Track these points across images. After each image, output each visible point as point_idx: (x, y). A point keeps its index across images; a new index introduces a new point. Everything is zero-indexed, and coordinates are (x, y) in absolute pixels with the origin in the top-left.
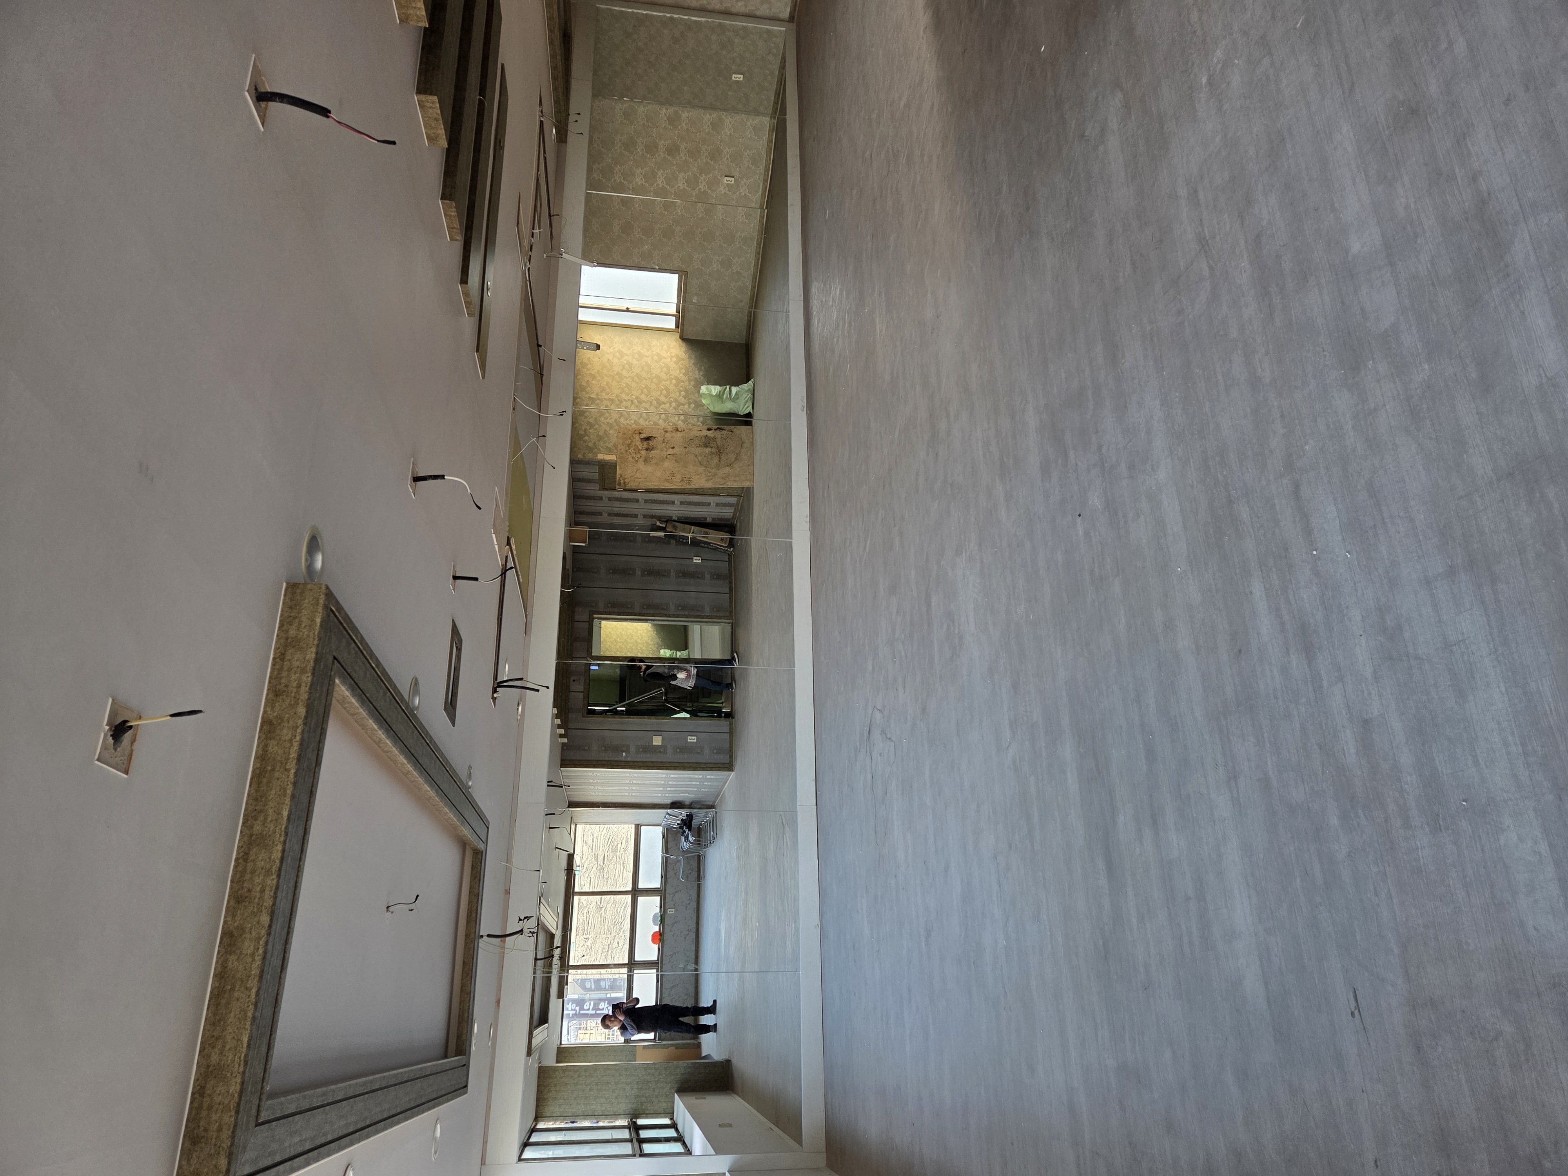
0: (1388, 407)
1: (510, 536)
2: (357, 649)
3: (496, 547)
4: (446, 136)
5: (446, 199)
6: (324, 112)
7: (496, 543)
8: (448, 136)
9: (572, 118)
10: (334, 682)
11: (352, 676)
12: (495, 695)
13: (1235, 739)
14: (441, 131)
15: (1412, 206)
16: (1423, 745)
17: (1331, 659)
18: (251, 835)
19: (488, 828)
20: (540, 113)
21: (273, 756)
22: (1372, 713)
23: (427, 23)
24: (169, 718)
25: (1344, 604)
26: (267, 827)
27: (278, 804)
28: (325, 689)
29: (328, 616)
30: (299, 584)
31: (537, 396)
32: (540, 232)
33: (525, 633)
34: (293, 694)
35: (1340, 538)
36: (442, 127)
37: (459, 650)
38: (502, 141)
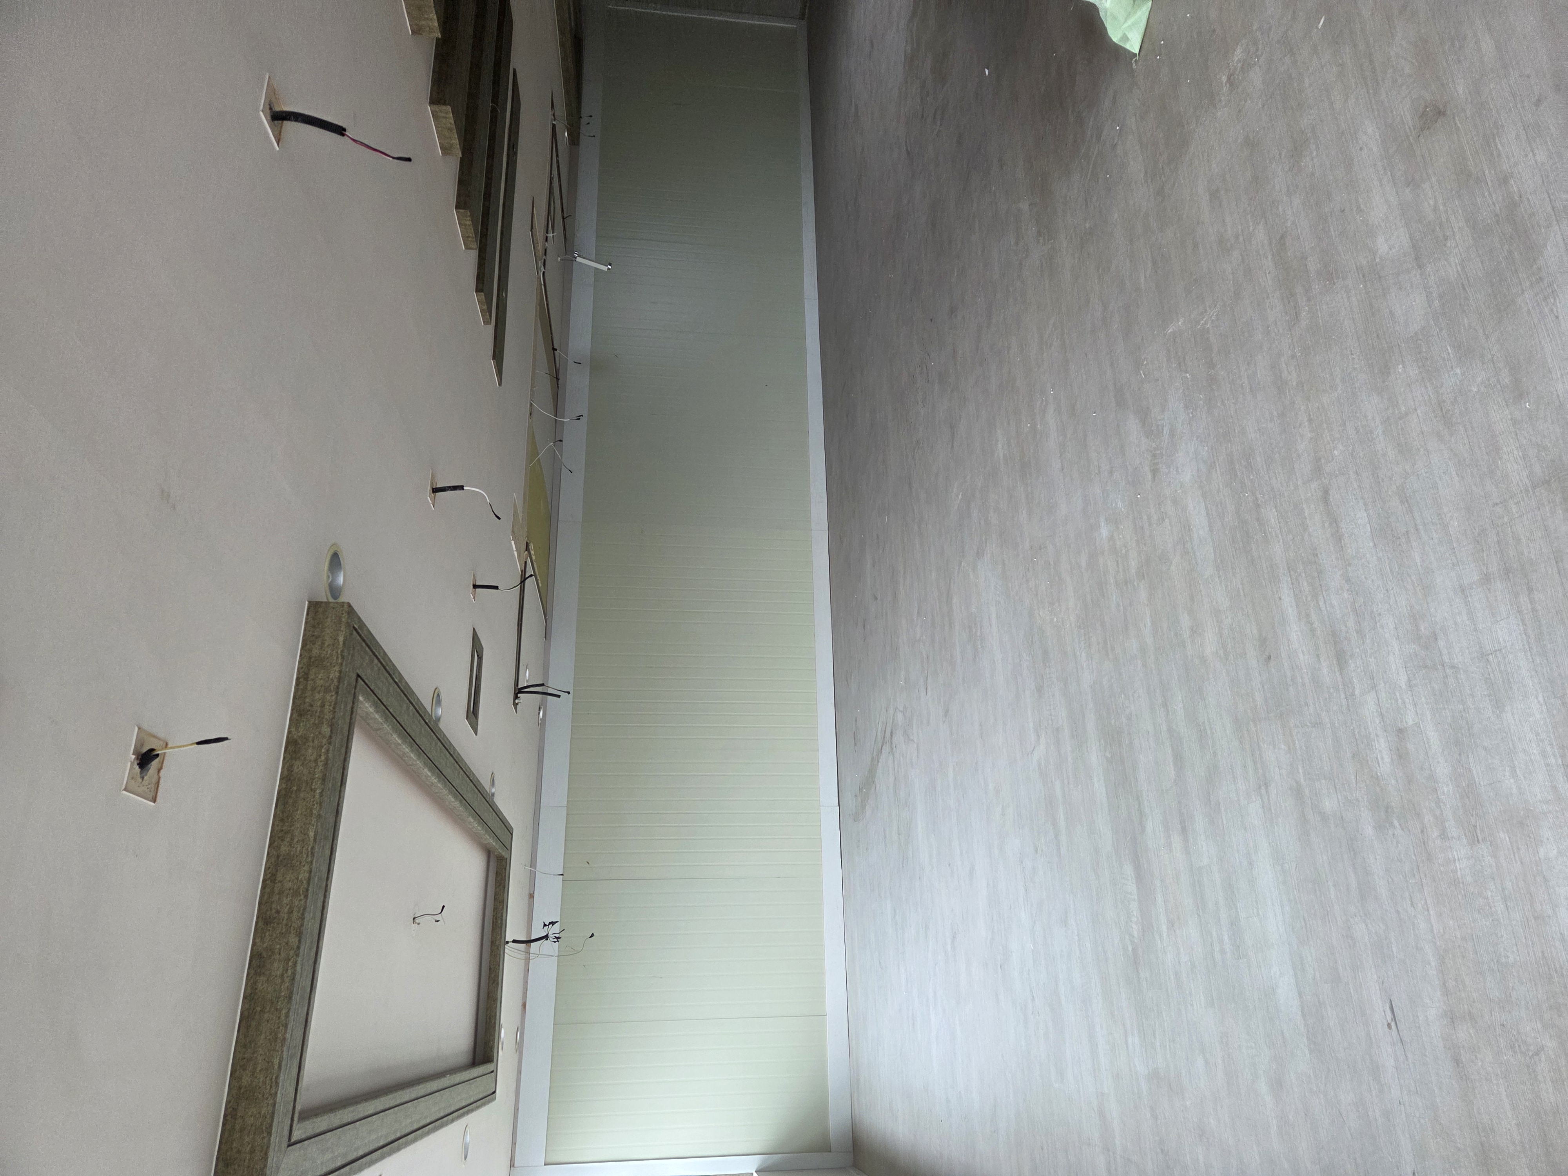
0: (1418, 411)
1: (528, 541)
2: (380, 665)
3: (515, 553)
4: (460, 146)
5: (460, 209)
6: (340, 131)
7: (515, 549)
8: (462, 145)
9: (584, 120)
10: (359, 699)
11: (376, 693)
12: (517, 701)
13: (1265, 746)
14: (456, 142)
15: (1441, 207)
16: (1460, 755)
17: (1363, 666)
18: (278, 855)
19: (512, 834)
20: (553, 117)
21: (299, 776)
22: (1406, 722)
23: (439, 34)
24: (196, 745)
25: (1377, 611)
26: (294, 847)
27: (304, 824)
28: (349, 708)
29: (351, 634)
30: (322, 602)
31: (553, 399)
32: (553, 236)
33: (545, 637)
34: (318, 714)
35: (1371, 544)
36: (456, 137)
37: (480, 658)
38: (515, 147)
